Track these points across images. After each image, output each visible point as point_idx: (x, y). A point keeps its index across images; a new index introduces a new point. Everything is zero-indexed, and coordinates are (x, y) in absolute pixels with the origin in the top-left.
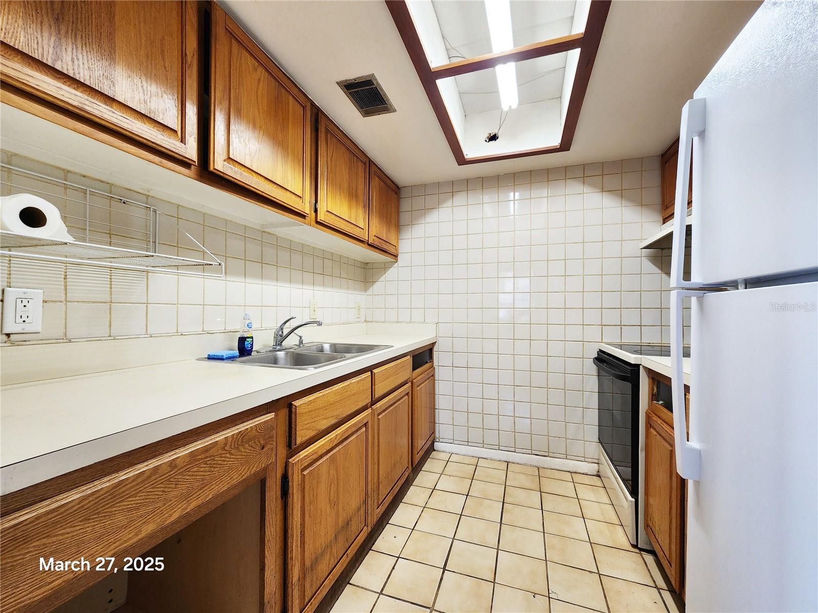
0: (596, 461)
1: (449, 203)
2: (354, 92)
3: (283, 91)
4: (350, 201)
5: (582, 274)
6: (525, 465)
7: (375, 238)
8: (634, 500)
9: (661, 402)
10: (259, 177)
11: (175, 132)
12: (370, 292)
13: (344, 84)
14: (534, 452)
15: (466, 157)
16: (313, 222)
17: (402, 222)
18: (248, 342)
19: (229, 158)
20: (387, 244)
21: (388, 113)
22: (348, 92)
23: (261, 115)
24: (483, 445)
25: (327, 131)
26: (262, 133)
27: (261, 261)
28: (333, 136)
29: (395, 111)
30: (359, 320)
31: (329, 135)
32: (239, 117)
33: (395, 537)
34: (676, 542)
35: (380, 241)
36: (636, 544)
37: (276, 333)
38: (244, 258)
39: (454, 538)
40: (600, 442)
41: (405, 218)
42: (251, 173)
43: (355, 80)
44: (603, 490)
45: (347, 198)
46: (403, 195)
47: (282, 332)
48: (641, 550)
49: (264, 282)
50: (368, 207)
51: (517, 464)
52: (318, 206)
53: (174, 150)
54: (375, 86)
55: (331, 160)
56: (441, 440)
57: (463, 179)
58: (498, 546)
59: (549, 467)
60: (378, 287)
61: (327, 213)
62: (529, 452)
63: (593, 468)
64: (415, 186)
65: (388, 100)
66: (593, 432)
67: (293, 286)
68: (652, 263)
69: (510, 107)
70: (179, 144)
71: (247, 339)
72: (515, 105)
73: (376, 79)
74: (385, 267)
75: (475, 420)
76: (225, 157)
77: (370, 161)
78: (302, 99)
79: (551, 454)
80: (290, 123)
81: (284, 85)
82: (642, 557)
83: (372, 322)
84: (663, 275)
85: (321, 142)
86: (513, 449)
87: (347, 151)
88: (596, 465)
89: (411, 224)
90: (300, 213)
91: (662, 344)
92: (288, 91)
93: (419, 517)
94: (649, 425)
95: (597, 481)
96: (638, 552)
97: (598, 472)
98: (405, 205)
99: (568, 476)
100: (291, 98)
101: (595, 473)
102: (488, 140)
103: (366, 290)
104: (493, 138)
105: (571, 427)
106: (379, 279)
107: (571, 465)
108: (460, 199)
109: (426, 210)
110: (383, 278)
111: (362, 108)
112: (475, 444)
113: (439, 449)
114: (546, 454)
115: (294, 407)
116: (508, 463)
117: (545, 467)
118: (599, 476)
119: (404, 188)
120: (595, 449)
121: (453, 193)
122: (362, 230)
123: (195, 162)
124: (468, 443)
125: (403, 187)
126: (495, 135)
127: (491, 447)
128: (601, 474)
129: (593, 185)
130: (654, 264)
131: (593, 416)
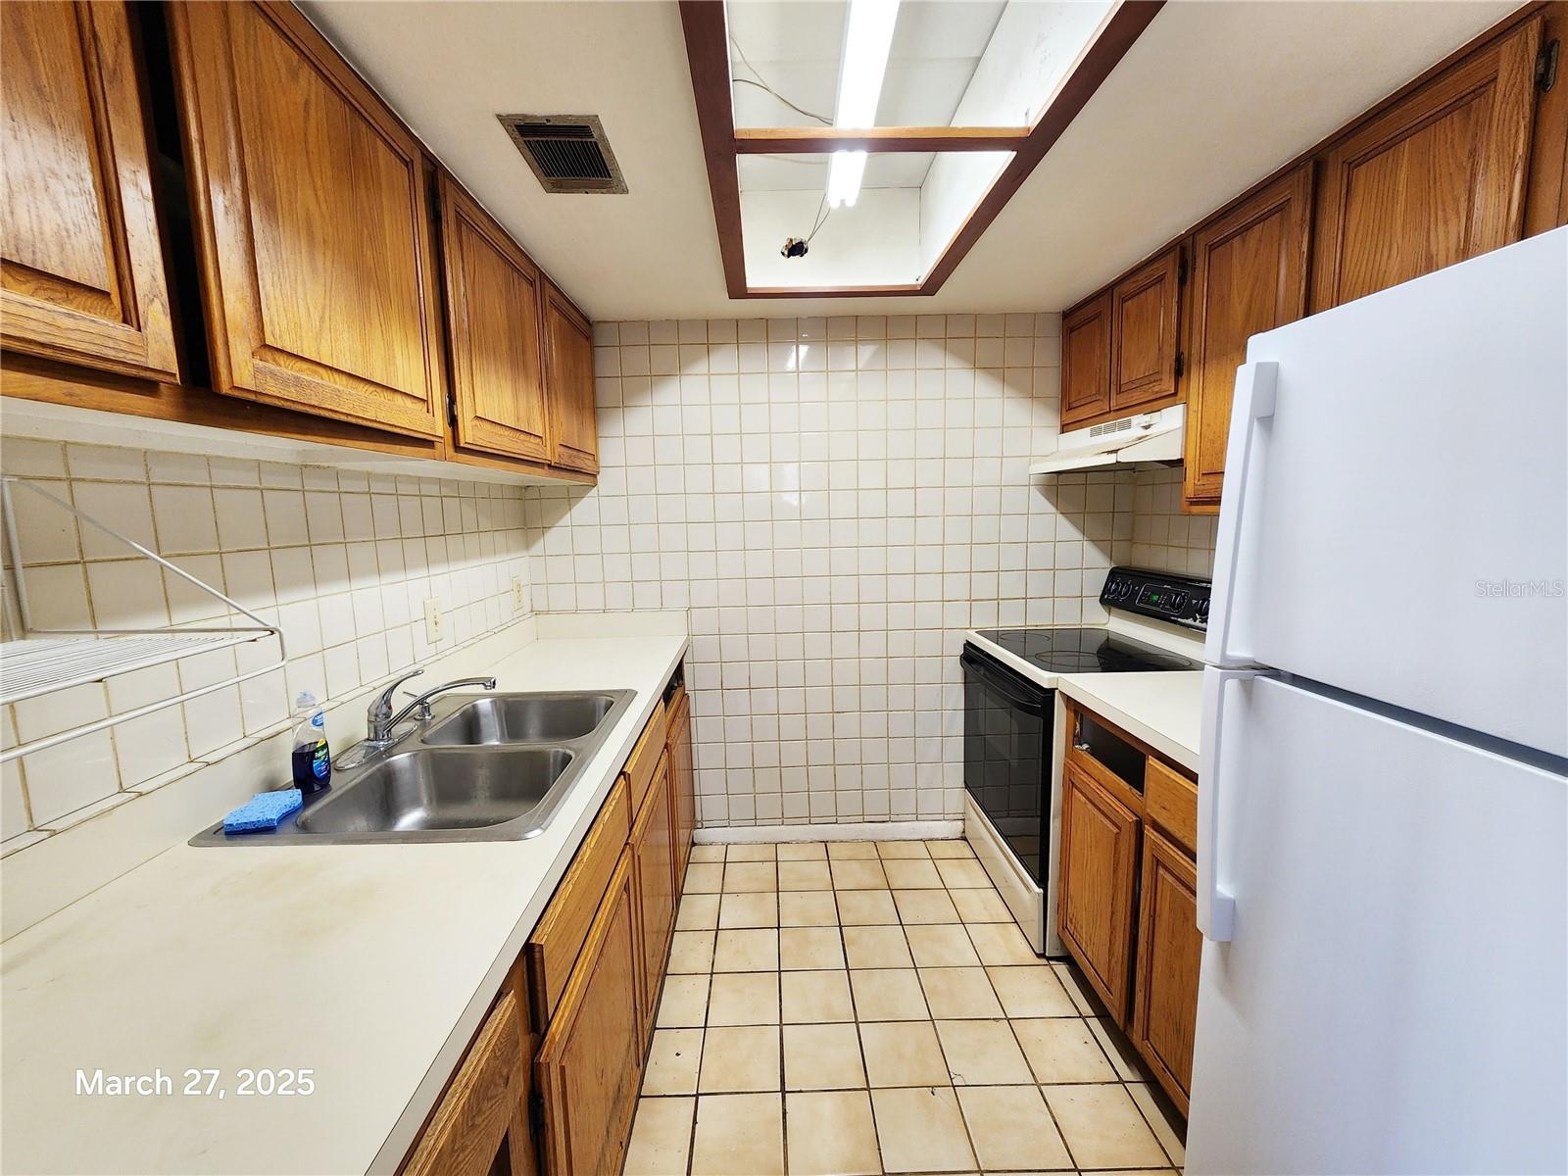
0: (961, 816)
1: (701, 367)
2: (537, 141)
3: (363, 127)
4: (515, 381)
5: (941, 513)
6: (852, 841)
7: (562, 449)
8: (1042, 890)
9: (1085, 746)
10: (336, 375)
11: (106, 295)
12: (538, 548)
13: (518, 122)
14: (867, 818)
15: (748, 285)
16: (450, 451)
17: (602, 401)
18: (319, 761)
19: (265, 346)
20: (582, 455)
21: (608, 192)
22: (521, 140)
23: (324, 206)
24: (783, 820)
25: (460, 220)
26: (329, 253)
27: (307, 543)
28: (472, 229)
29: (625, 191)
30: (520, 612)
31: (464, 227)
32: (274, 225)
33: (678, 1054)
34: (1122, 963)
35: (570, 451)
36: (1042, 952)
37: (374, 711)
38: (267, 547)
39: (781, 1024)
40: (967, 786)
41: (607, 390)
42: (315, 372)
43: (548, 121)
44: (974, 864)
45: (509, 377)
46: (600, 341)
47: (390, 708)
48: (1049, 959)
49: (322, 591)
50: (546, 385)
51: (842, 842)
52: (458, 411)
53: (111, 354)
54: (593, 140)
55: (474, 293)
56: (705, 824)
57: (730, 318)
58: (856, 1017)
59: (890, 837)
60: (555, 538)
61: (477, 422)
62: (860, 819)
63: (955, 828)
64: (625, 321)
65: (618, 169)
66: (956, 773)
67: (386, 579)
68: (1045, 497)
69: (843, 201)
70: (122, 332)
71: (317, 755)
72: (851, 202)
73: (600, 127)
74: (570, 498)
75: (766, 781)
76: (255, 344)
77: (543, 276)
78: (403, 145)
79: (893, 818)
80: (385, 213)
81: (357, 106)
82: (1052, 969)
83: (548, 612)
84: (1060, 516)
85: (450, 249)
86: (833, 820)
87: (500, 261)
88: (960, 822)
89: (622, 405)
90: (425, 440)
91: (1053, 625)
92: (370, 124)
93: (709, 997)
94: (1070, 785)
95: (963, 849)
96: (1046, 963)
97: (964, 832)
98: (608, 362)
99: (920, 850)
100: (380, 143)
101: (959, 835)
102: (786, 253)
103: (527, 546)
104: (796, 249)
105: (925, 769)
106: (557, 522)
107: (925, 829)
108: (723, 360)
109: (656, 377)
110: (566, 520)
111: (547, 175)
112: (771, 821)
113: (702, 841)
114: (887, 818)
115: (537, 949)
116: (825, 842)
117: (885, 839)
118: (964, 839)
119: (602, 324)
120: (959, 798)
121: (709, 346)
122: (538, 440)
123: (174, 375)
124: (755, 821)
125: (599, 322)
126: (801, 243)
127: (797, 820)
128: (967, 835)
129: (959, 355)
130: (1047, 499)
131: (957, 748)
